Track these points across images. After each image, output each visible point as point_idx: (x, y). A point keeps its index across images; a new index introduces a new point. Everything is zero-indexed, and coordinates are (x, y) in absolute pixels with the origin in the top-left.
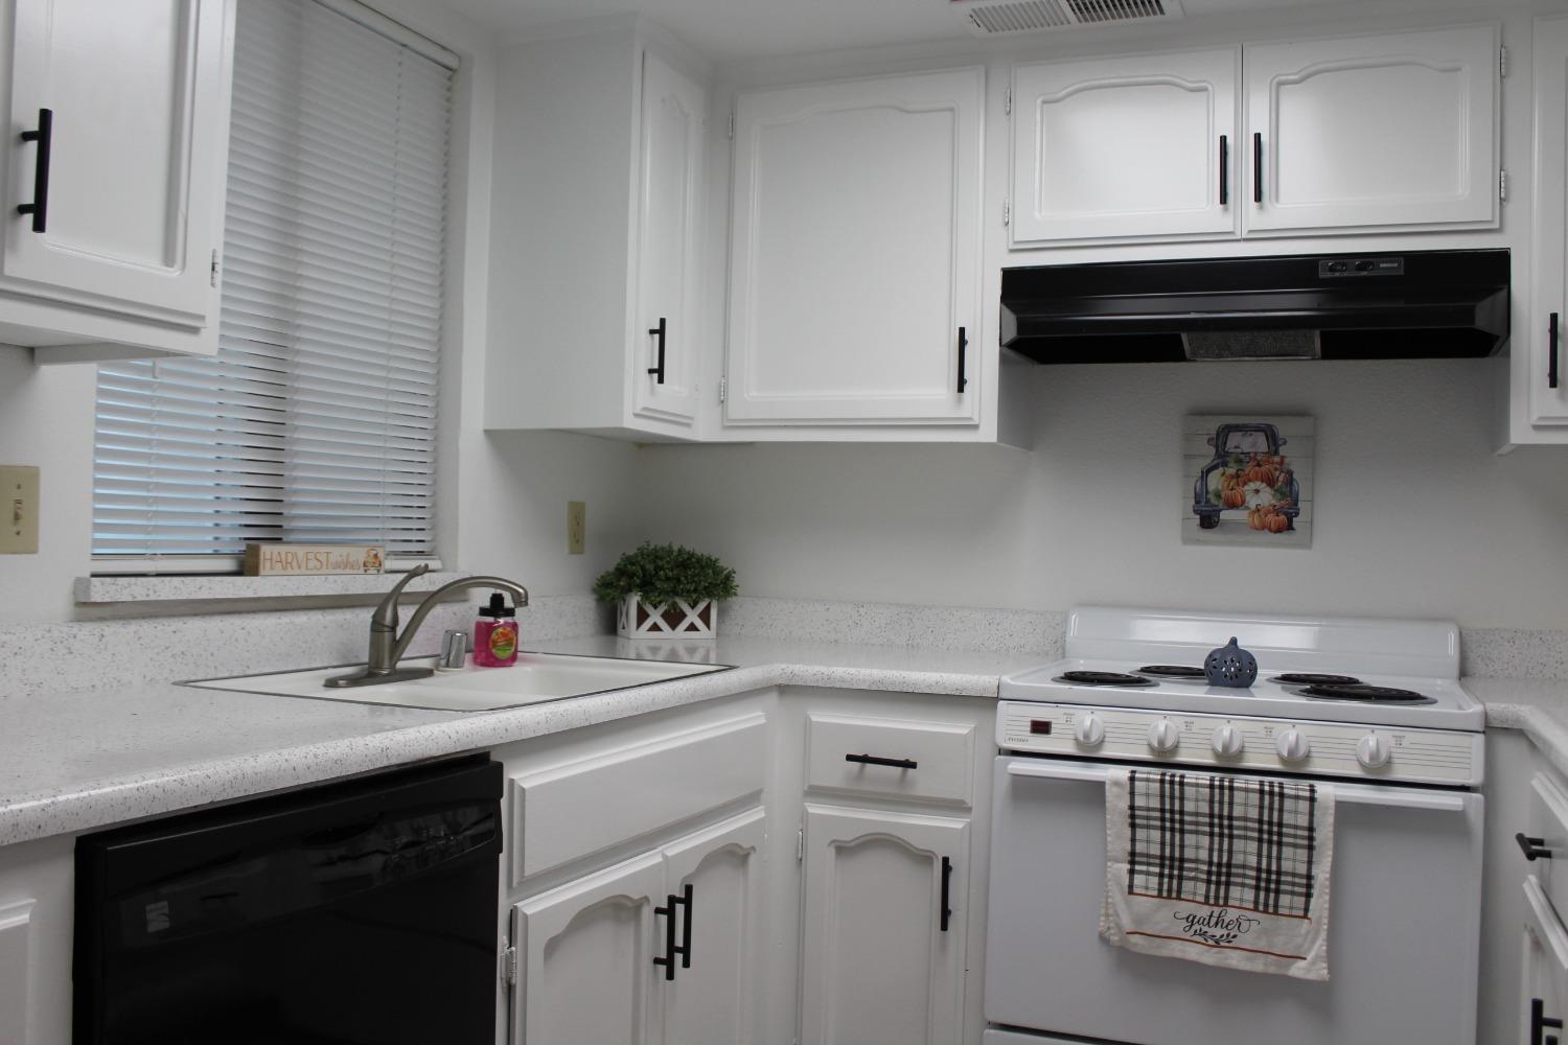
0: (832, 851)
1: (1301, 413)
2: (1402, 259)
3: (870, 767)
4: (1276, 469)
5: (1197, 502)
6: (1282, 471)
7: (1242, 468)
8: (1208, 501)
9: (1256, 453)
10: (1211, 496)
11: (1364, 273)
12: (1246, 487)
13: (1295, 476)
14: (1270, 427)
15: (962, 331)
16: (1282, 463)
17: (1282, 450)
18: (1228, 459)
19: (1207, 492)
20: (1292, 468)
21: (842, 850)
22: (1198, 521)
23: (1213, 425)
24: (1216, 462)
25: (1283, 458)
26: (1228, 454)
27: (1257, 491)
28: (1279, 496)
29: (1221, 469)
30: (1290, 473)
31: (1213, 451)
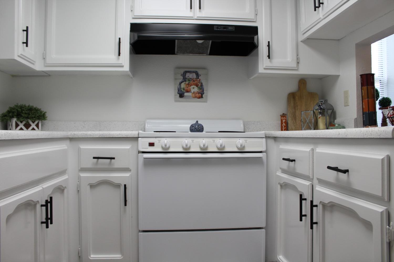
0: (89, 187)
1: (204, 68)
2: (234, 27)
3: (100, 160)
4: (198, 82)
5: (178, 91)
6: (200, 83)
7: (190, 82)
8: (181, 91)
9: (193, 78)
10: (182, 89)
11: (225, 30)
12: (191, 87)
13: (203, 84)
14: (196, 71)
15: (120, 39)
16: (200, 81)
17: (200, 78)
18: (186, 80)
19: (181, 88)
20: (202, 82)
21: (92, 186)
22: (179, 96)
23: (182, 71)
24: (183, 80)
25: (200, 79)
26: (186, 78)
27: (194, 88)
28: (199, 89)
29: (184, 82)
30: (202, 83)
31: (182, 77)
